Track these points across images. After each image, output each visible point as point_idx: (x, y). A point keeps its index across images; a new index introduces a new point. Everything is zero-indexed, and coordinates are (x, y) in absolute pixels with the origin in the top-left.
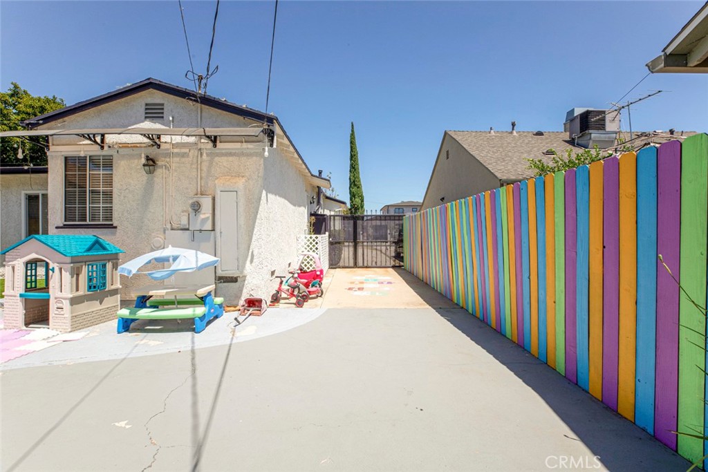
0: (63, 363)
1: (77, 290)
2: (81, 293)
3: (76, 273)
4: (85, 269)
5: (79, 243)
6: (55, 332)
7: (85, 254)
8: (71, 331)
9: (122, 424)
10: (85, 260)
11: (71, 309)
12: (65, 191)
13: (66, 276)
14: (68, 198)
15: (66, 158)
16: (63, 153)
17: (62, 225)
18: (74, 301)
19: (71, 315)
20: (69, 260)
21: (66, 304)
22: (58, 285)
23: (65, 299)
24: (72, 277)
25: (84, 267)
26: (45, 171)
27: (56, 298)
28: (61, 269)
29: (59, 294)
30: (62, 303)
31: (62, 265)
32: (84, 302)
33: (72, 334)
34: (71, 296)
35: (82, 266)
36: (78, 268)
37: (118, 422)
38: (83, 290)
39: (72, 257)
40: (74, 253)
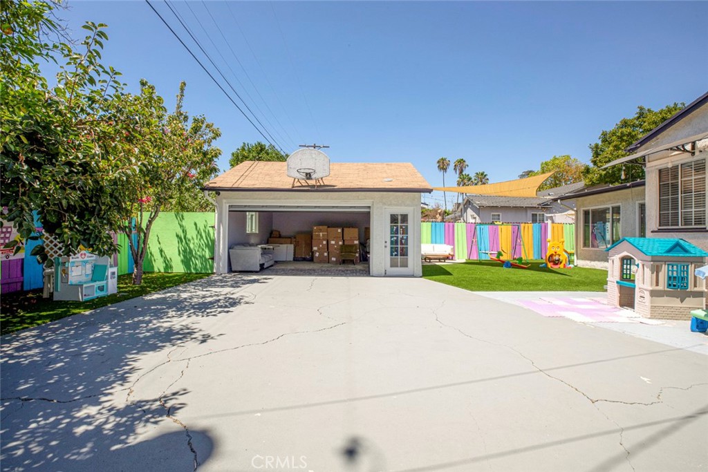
0: (632, 334)
1: (657, 285)
2: (660, 288)
3: (656, 270)
4: (664, 268)
5: (662, 245)
6: (637, 315)
7: (664, 255)
8: (650, 318)
9: (646, 379)
10: (665, 260)
11: (651, 301)
12: (660, 199)
13: (648, 271)
14: (663, 205)
15: (660, 171)
16: (656, 167)
17: (656, 229)
18: (654, 294)
19: (650, 305)
20: (650, 259)
21: (647, 295)
22: (641, 279)
23: (646, 290)
24: (652, 273)
25: (664, 266)
26: (643, 184)
27: (640, 288)
28: (643, 265)
29: (641, 286)
30: (644, 293)
31: (645, 263)
32: (663, 296)
33: (650, 320)
34: (651, 289)
35: (662, 265)
36: (657, 266)
37: (644, 377)
38: (662, 286)
39: (652, 256)
40: (655, 253)
